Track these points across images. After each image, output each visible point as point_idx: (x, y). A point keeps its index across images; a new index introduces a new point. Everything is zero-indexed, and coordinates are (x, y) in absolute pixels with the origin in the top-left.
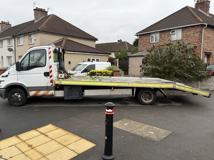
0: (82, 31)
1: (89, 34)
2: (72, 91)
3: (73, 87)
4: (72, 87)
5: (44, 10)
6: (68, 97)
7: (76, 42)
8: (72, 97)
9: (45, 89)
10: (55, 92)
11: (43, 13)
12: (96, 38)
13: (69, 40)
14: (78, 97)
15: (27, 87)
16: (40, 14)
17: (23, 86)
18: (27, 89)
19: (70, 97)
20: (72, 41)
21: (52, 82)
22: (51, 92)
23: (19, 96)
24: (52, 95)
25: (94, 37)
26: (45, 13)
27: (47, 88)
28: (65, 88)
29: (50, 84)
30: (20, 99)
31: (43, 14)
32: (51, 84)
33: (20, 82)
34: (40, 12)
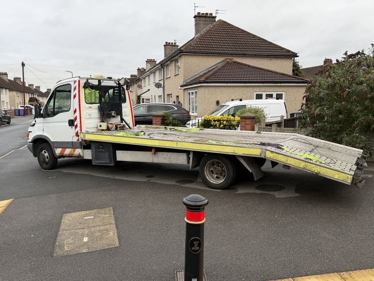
0: (268, 42)
1: (280, 47)
2: (101, 152)
3: (102, 145)
4: (100, 145)
5: (212, 14)
6: (96, 162)
7: (245, 65)
8: (101, 162)
9: (70, 147)
10: (83, 153)
11: (208, 19)
12: (294, 53)
13: (235, 62)
14: (108, 162)
15: (52, 142)
16: (204, 22)
17: (47, 140)
18: (52, 145)
19: (99, 162)
20: (239, 63)
21: (78, 136)
22: (78, 151)
23: (46, 154)
24: (79, 156)
25: (289, 51)
26: (211, 19)
27: (72, 145)
28: (93, 146)
29: (75, 139)
30: (47, 158)
31: (209, 23)
32: (77, 138)
33: (45, 134)
34: (203, 19)
